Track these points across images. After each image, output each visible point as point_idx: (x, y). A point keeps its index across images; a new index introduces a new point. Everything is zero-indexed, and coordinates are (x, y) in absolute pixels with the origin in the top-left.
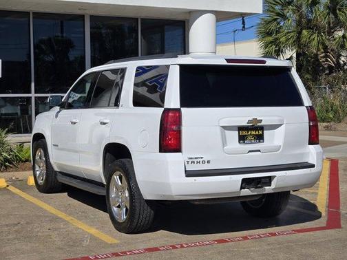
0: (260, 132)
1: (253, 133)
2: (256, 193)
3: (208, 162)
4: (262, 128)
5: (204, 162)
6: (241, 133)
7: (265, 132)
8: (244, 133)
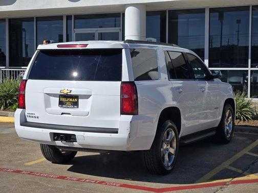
0: (76, 100)
1: (71, 100)
2: (67, 146)
3: (38, 117)
4: (77, 97)
5: (35, 117)
6: (61, 99)
7: (79, 100)
8: (64, 100)
